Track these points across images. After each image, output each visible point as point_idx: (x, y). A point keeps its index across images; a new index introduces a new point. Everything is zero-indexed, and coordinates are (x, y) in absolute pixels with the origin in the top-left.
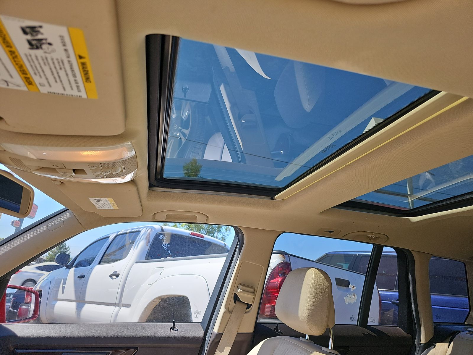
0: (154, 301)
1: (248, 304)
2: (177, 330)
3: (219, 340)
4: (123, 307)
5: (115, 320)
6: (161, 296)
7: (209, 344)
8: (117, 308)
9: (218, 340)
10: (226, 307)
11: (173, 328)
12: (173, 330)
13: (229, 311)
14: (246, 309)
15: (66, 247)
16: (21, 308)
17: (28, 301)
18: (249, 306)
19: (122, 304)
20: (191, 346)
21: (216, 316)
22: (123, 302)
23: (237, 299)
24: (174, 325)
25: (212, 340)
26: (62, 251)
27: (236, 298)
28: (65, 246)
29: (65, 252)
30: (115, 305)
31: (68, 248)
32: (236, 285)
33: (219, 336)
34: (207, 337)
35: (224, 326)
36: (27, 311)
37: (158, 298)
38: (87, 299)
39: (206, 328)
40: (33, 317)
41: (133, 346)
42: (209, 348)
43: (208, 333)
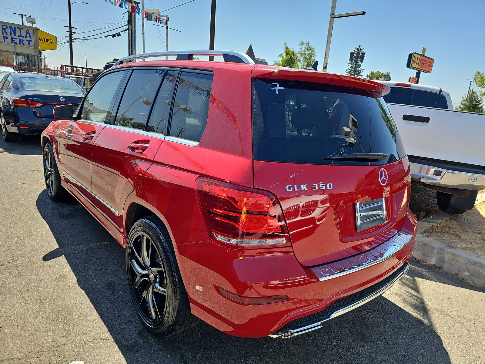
15: (479, 99)
26: (474, 104)
28: (477, 99)
29: (478, 104)
31: (481, 100)
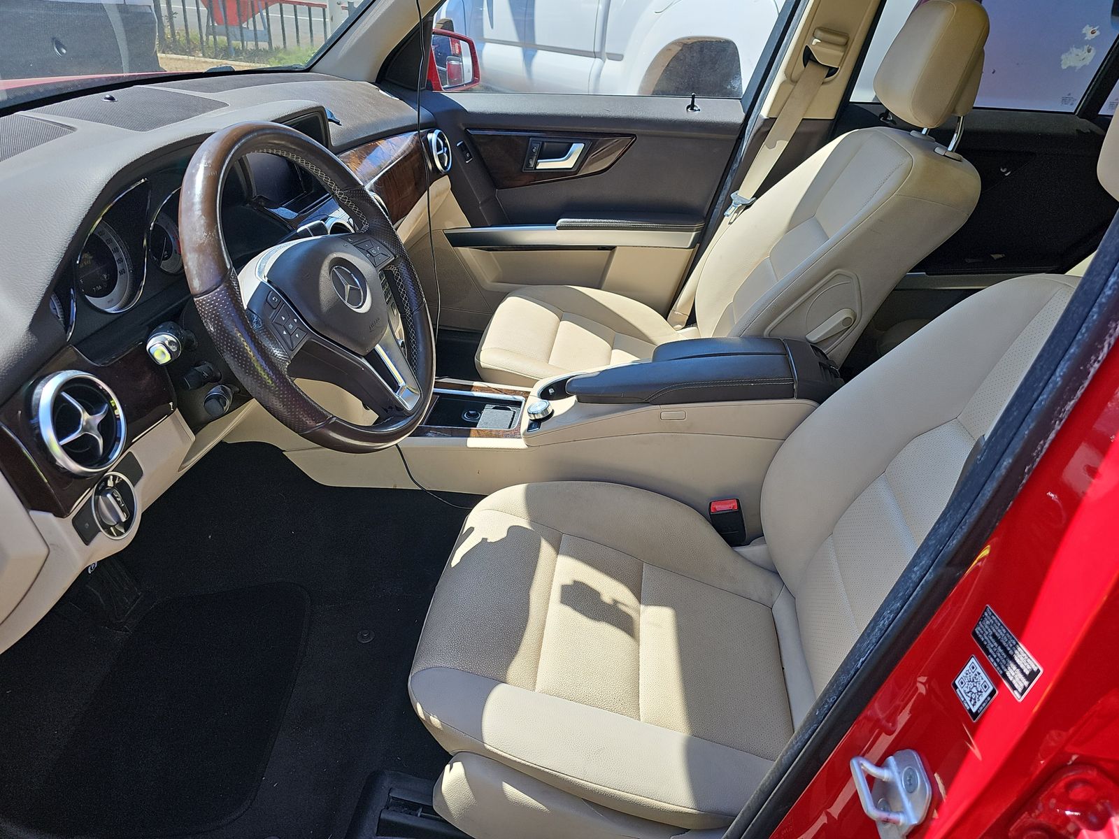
0: (667, 49)
1: (831, 68)
2: (699, 110)
3: (768, 129)
4: (609, 59)
5: (596, 89)
6: (683, 39)
7: (752, 135)
8: (598, 61)
9: (765, 129)
10: (786, 72)
11: (692, 107)
12: (692, 109)
13: (791, 80)
14: (827, 77)
16: (449, 64)
17: (457, 51)
18: (832, 71)
19: (607, 53)
20: (722, 136)
21: (767, 87)
22: (608, 49)
23: (811, 58)
24: (693, 102)
25: (756, 128)
27: (808, 57)
30: (594, 55)
32: (809, 32)
33: (770, 122)
34: (749, 122)
35: (780, 107)
36: (459, 68)
37: (674, 43)
38: (538, 42)
39: (749, 109)
40: (474, 81)
41: (627, 133)
42: (752, 141)
43: (752, 117)
